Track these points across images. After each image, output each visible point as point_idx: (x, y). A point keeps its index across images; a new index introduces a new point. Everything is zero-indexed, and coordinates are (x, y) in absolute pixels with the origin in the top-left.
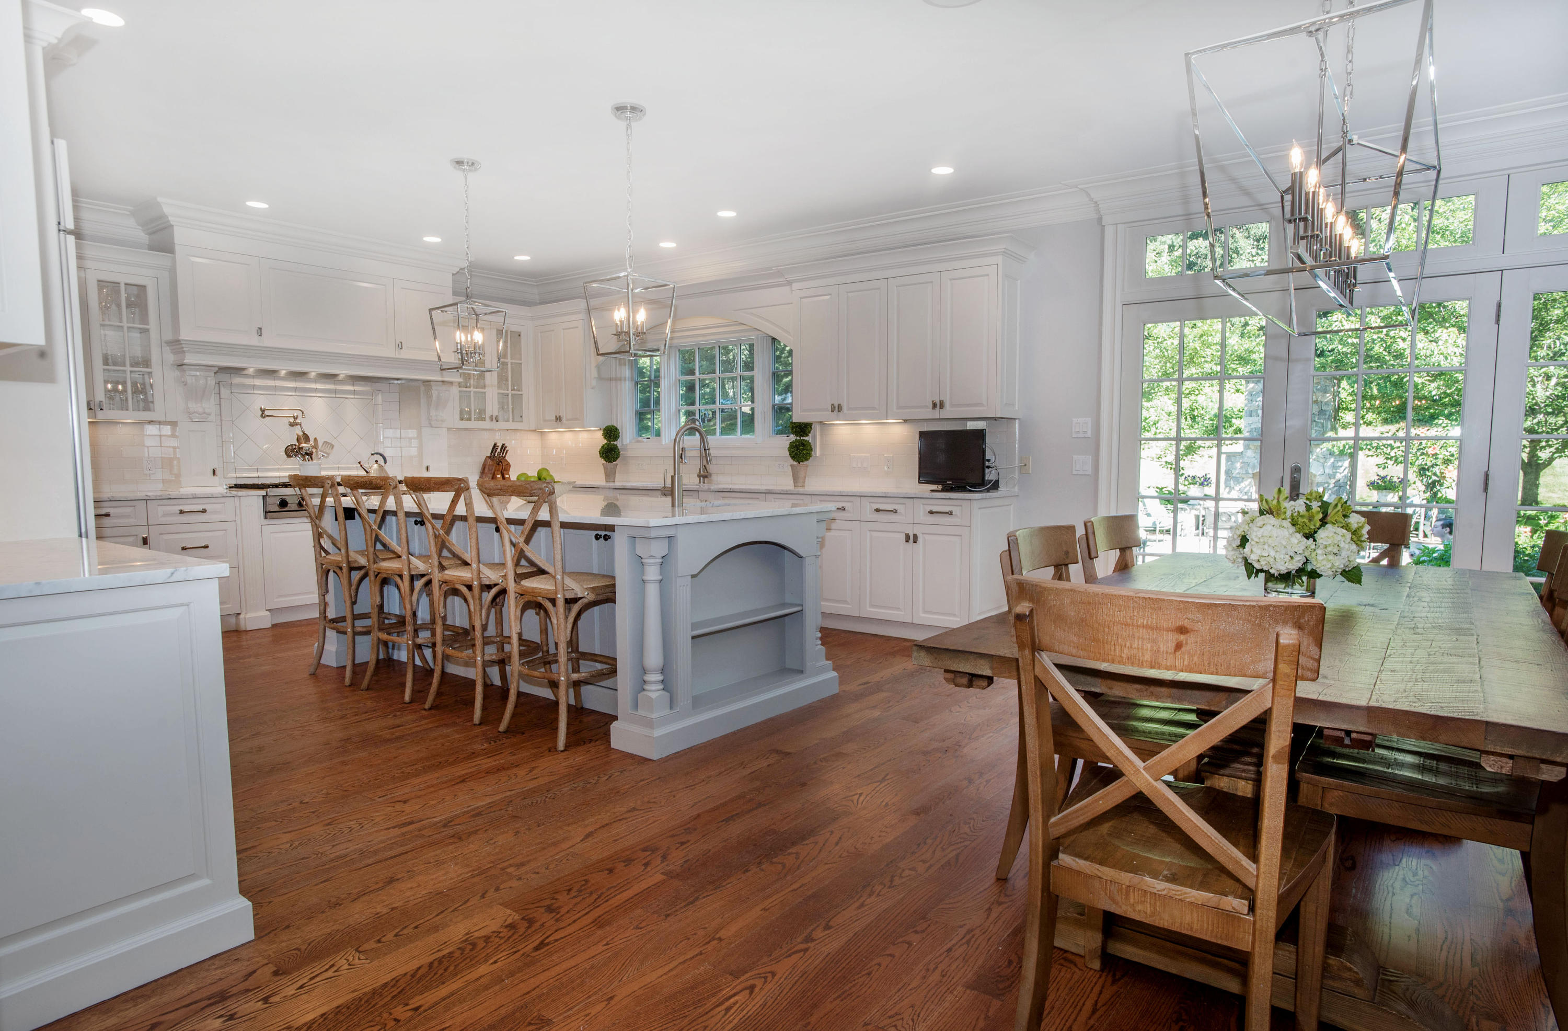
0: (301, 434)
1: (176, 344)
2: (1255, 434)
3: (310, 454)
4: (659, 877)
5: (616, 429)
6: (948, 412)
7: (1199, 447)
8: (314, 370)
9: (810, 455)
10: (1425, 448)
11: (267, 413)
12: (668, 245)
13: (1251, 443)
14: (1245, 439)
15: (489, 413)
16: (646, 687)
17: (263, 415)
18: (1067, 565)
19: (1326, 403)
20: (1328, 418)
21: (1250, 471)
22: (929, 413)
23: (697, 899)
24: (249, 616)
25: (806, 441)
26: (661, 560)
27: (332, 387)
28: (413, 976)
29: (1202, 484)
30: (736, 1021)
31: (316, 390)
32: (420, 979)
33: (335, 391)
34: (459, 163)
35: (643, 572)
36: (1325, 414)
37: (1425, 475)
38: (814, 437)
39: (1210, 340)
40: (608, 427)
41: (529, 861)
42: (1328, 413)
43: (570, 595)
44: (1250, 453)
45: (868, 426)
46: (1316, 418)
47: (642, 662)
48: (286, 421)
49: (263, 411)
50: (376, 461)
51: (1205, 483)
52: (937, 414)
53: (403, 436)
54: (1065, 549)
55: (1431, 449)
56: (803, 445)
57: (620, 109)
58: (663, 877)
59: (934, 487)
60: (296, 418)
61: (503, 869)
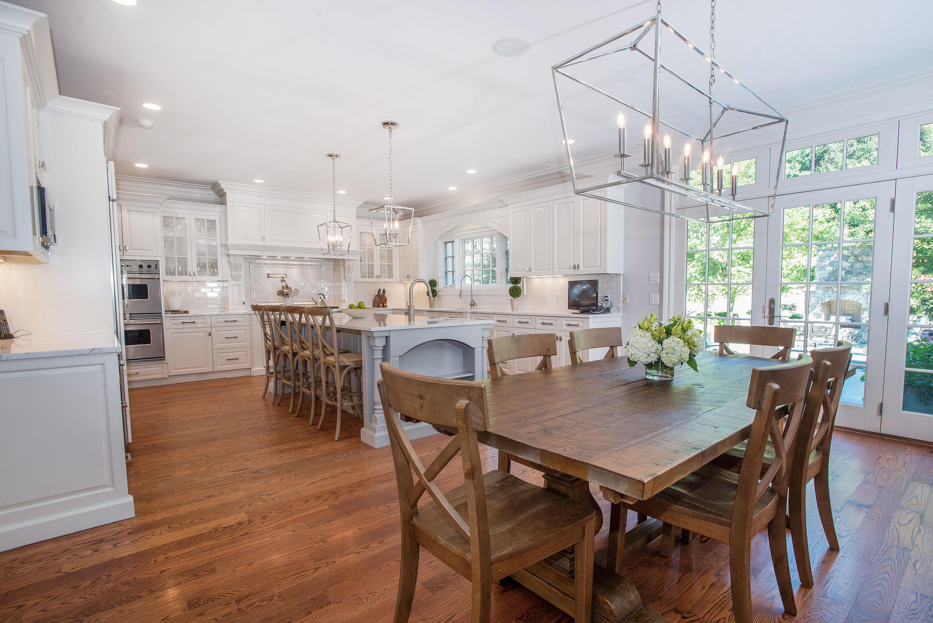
0: (285, 285)
1: (225, 246)
2: (823, 280)
3: (287, 295)
4: (327, 507)
5: (435, 281)
6: (583, 270)
7: (789, 288)
8: (265, 255)
9: (520, 294)
10: (926, 288)
11: (270, 276)
12: (452, 189)
13: (820, 285)
14: (817, 283)
15: (375, 274)
16: (375, 412)
17: (268, 277)
18: (550, 356)
19: (868, 262)
20: (870, 271)
21: (820, 302)
22: (572, 271)
23: (334, 520)
24: (254, 369)
25: (518, 287)
26: (383, 348)
27: (301, 263)
28: (180, 542)
29: (790, 309)
30: (295, 584)
31: (293, 265)
32: (182, 544)
33: (303, 265)
34: (330, 156)
35: (373, 355)
36: (868, 269)
37: (926, 304)
38: (523, 285)
39: (794, 228)
40: (431, 280)
41: (275, 493)
42: (869, 268)
43: (342, 364)
44: (819, 291)
45: (548, 279)
46: (862, 271)
47: (373, 398)
48: (280, 279)
49: (268, 275)
50: (320, 298)
51: (792, 309)
52: (576, 272)
53: (335, 285)
54: (547, 347)
55: (929, 288)
56: (516, 289)
57: (386, 124)
58: (328, 507)
59: (576, 311)
60: (283, 278)
61: (261, 496)
